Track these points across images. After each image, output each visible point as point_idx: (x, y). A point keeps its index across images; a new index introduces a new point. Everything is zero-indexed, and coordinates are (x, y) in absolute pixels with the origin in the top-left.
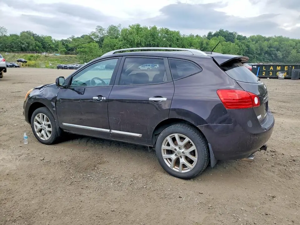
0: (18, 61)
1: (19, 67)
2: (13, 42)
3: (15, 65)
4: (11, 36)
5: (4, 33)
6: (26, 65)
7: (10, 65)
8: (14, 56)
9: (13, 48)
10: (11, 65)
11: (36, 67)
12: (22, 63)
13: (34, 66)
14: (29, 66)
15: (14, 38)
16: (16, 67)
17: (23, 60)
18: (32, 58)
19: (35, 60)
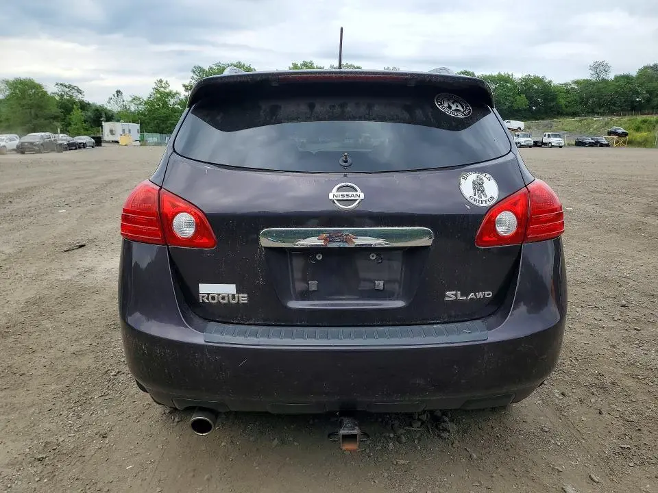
0: (610, 133)
1: (607, 145)
2: (617, 92)
3: (599, 142)
4: (617, 78)
5: (603, 75)
6: (625, 142)
7: (590, 142)
8: (607, 124)
9: (614, 105)
10: (593, 141)
11: (645, 146)
12: (615, 137)
13: (643, 144)
14: (631, 143)
15: (622, 83)
16: (602, 145)
17: (621, 130)
18: (644, 126)
19: (649, 130)
